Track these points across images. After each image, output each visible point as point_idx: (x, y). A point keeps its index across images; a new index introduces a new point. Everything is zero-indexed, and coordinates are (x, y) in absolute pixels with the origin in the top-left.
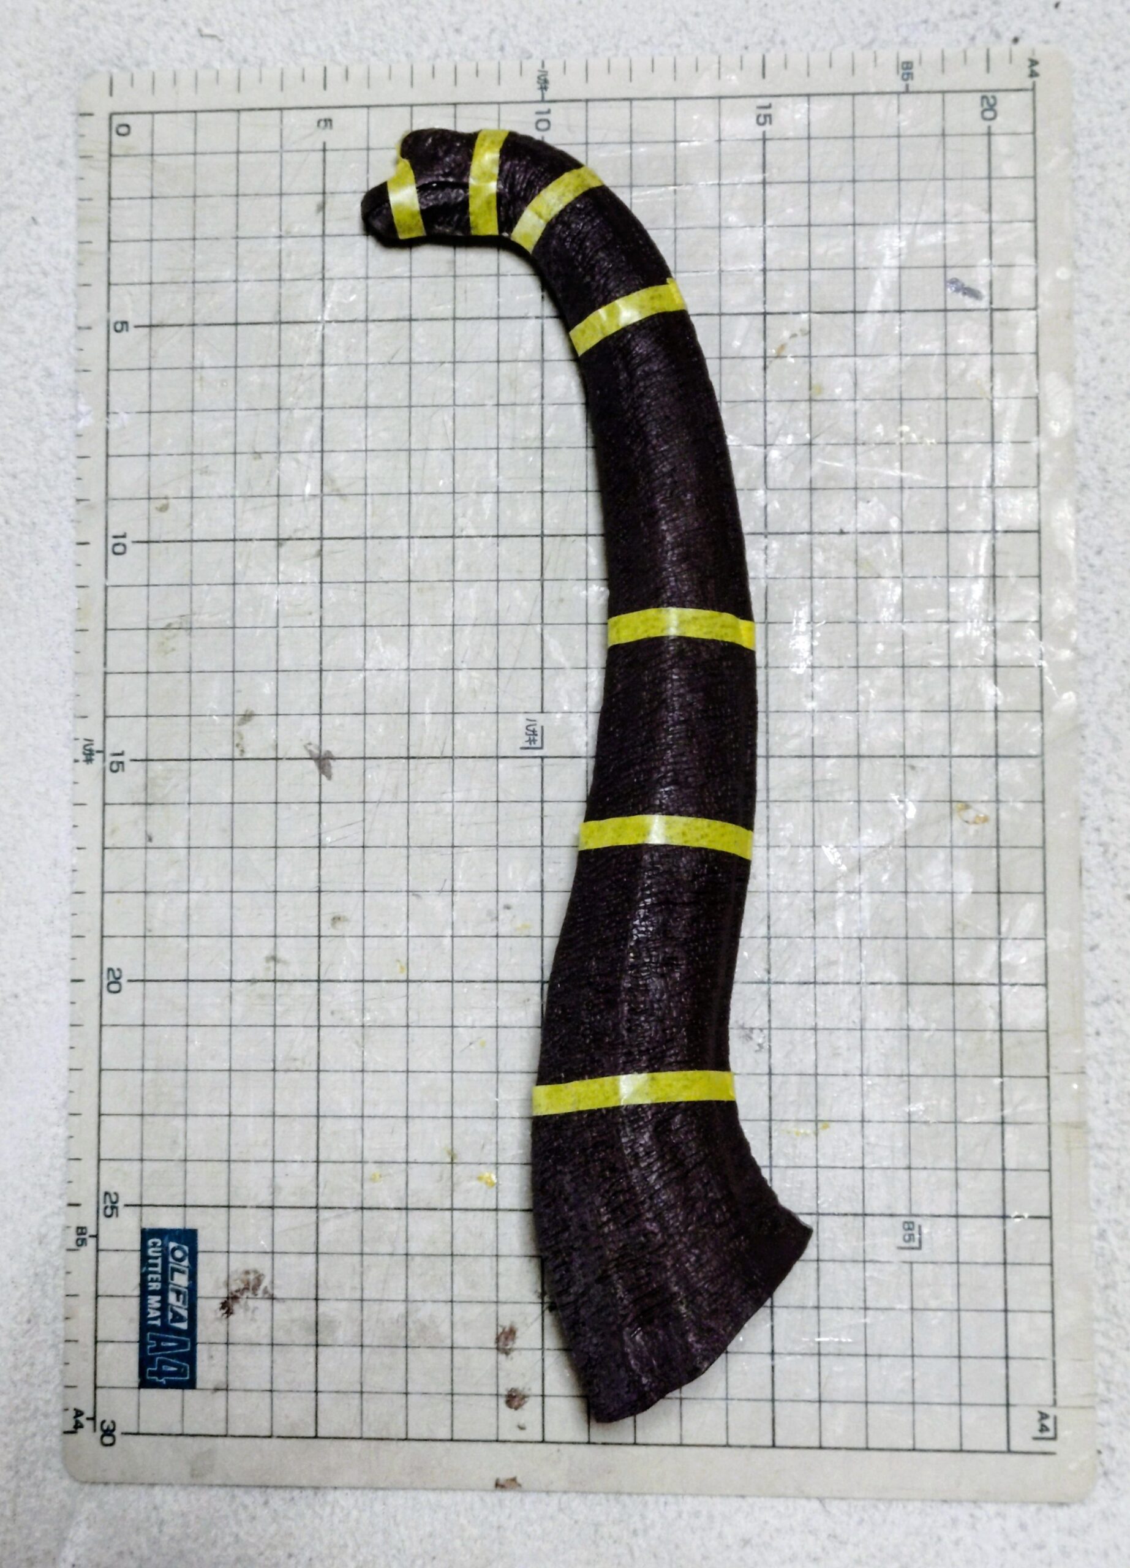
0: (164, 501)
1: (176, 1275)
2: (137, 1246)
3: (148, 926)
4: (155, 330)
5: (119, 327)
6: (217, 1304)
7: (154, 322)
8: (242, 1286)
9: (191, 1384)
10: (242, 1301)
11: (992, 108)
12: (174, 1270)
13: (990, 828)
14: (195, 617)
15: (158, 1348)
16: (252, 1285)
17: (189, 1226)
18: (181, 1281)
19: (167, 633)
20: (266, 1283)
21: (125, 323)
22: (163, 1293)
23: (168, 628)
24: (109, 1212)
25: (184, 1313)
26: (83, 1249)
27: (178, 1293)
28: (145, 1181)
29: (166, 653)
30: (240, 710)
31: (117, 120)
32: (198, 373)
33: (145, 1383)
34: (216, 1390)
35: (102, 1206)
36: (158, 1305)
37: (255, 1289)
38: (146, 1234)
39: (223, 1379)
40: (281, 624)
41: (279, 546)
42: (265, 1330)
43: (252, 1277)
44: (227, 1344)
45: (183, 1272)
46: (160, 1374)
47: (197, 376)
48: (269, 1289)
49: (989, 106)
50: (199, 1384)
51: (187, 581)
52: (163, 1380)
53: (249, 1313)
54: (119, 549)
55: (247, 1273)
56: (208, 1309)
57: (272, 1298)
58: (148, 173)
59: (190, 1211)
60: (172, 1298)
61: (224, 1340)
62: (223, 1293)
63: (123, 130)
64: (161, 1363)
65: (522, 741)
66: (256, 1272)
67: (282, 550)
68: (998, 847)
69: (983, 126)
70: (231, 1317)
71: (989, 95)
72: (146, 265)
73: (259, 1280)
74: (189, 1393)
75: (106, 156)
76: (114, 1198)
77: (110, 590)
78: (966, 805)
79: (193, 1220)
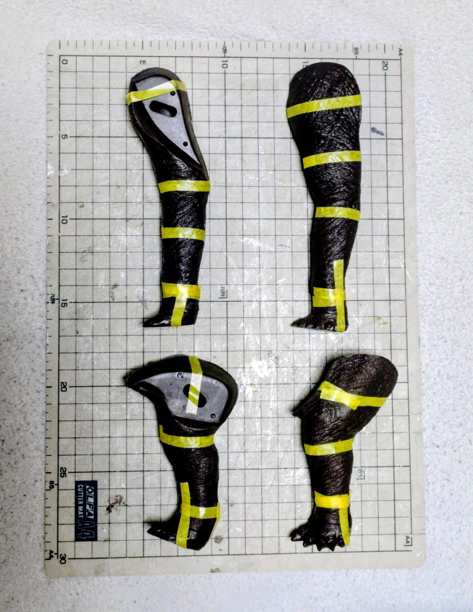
0: (82, 204)
1: (89, 498)
2: (74, 488)
3: (77, 366)
4: (78, 139)
5: (64, 137)
6: (105, 508)
7: (78, 135)
8: (115, 501)
9: (95, 539)
10: (115, 507)
11: (386, 66)
12: (88, 496)
13: (388, 326)
14: (95, 248)
15: (83, 526)
16: (119, 501)
17: (94, 479)
18: (91, 500)
19: (84, 254)
20: (124, 500)
21: (66, 135)
22: (84, 505)
23: (84, 252)
24: (62, 475)
25: (93, 512)
26: (52, 489)
27: (90, 505)
28: (77, 463)
29: (83, 262)
30: (113, 283)
31: (62, 58)
32: (95, 155)
33: (77, 539)
34: (105, 541)
35: (60, 473)
36: (82, 510)
37: (120, 502)
38: (77, 483)
39: (108, 537)
40: (128, 251)
41: (127, 221)
42: (124, 517)
43: (118, 498)
44: (109, 523)
45: (91, 497)
46: (83, 536)
47: (95, 156)
48: (125, 503)
49: (385, 66)
50: (98, 539)
51: (91, 234)
52: (84, 538)
53: (118, 512)
54: (64, 222)
55: (117, 496)
56: (102, 511)
57: (126, 505)
58: (75, 78)
59: (94, 474)
60: (88, 507)
61: (108, 522)
62: (107, 504)
63: (65, 62)
64: (84, 532)
65: (219, 295)
66: (120, 496)
67: (128, 223)
68: (391, 333)
69: (383, 72)
70: (111, 513)
71: (385, 61)
72: (75, 114)
73: (121, 499)
74: (94, 542)
75: (58, 71)
76: (64, 470)
77: (61, 237)
78: (379, 318)
79: (96, 477)
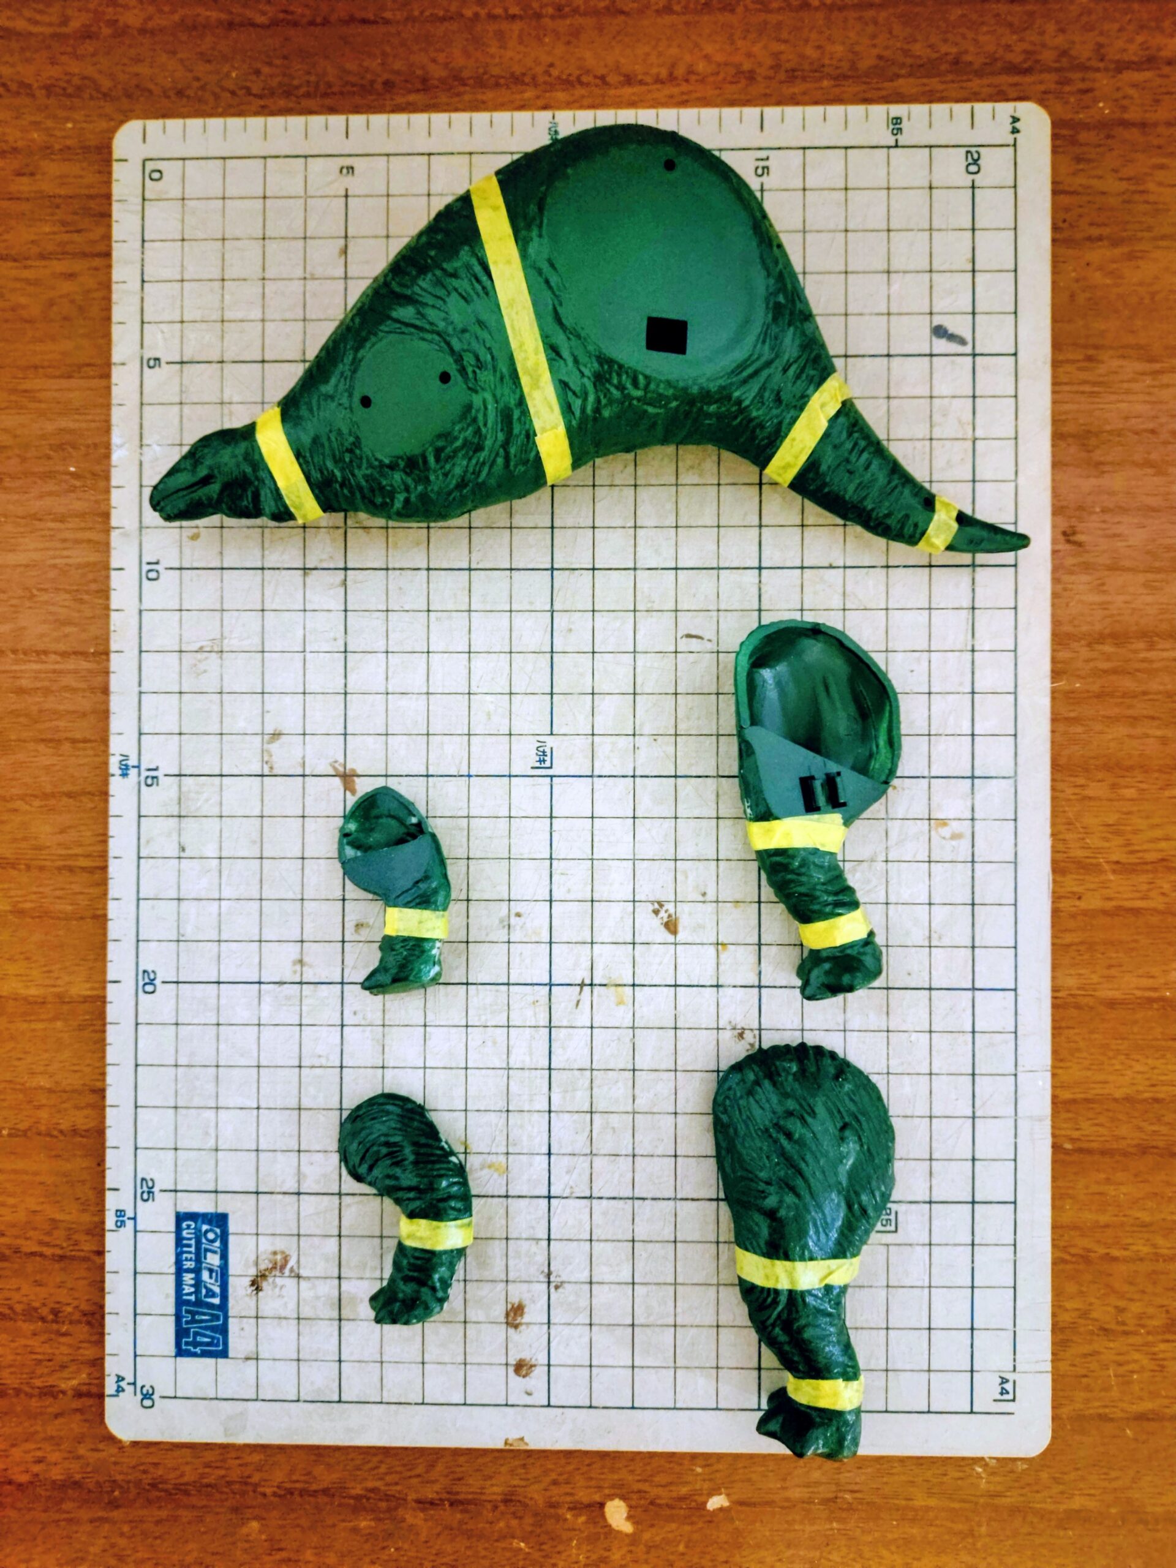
0: (195, 530)
1: (209, 1255)
2: (172, 1228)
3: (181, 931)
4: (186, 367)
5: (152, 363)
6: (247, 1281)
7: (185, 359)
8: (270, 1266)
9: (224, 1354)
10: (270, 1280)
12: (206, 1250)
13: (966, 843)
14: (226, 642)
15: (193, 1321)
16: (279, 1265)
17: (220, 1210)
18: (214, 1260)
19: (199, 656)
20: (292, 1263)
21: (157, 359)
22: (197, 1271)
23: (200, 650)
24: (145, 1196)
25: (217, 1290)
26: (122, 1229)
27: (211, 1271)
28: (179, 1169)
29: (198, 675)
30: (269, 729)
31: (150, 166)
33: (180, 1352)
34: (247, 1359)
35: (139, 1191)
36: (193, 1282)
37: (283, 1267)
38: (180, 1218)
39: (254, 1349)
40: (308, 649)
41: (305, 574)
42: (292, 1305)
43: (279, 1257)
44: (257, 1317)
45: (215, 1252)
46: (196, 1344)
47: (226, 411)
48: (295, 1268)
49: (974, 161)
50: (231, 1354)
51: (218, 607)
52: (198, 1350)
53: (277, 1290)
54: (152, 575)
55: (275, 1253)
56: (239, 1287)
57: (298, 1277)
58: (179, 217)
59: (221, 1196)
60: (205, 1275)
61: (254, 1314)
62: (253, 1271)
63: (156, 175)
64: (196, 1334)
65: (533, 760)
66: (283, 1252)
67: (309, 580)
68: (973, 862)
69: (967, 180)
70: (260, 1294)
71: (973, 150)
72: (178, 303)
73: (286, 1260)
74: (220, 1361)
75: (140, 199)
76: (150, 1184)
77: (144, 614)
78: (943, 822)
79: (224, 1205)
